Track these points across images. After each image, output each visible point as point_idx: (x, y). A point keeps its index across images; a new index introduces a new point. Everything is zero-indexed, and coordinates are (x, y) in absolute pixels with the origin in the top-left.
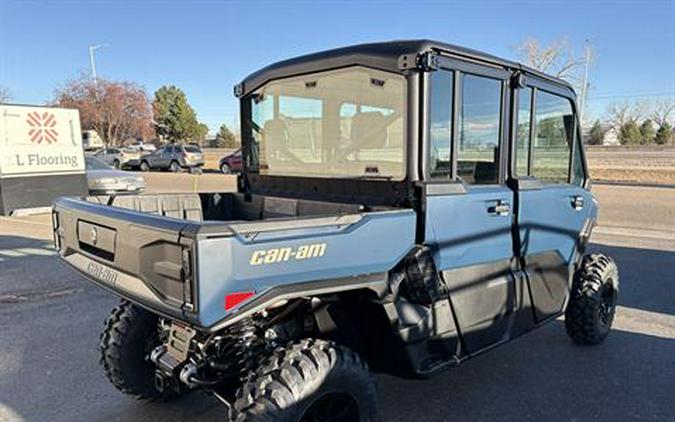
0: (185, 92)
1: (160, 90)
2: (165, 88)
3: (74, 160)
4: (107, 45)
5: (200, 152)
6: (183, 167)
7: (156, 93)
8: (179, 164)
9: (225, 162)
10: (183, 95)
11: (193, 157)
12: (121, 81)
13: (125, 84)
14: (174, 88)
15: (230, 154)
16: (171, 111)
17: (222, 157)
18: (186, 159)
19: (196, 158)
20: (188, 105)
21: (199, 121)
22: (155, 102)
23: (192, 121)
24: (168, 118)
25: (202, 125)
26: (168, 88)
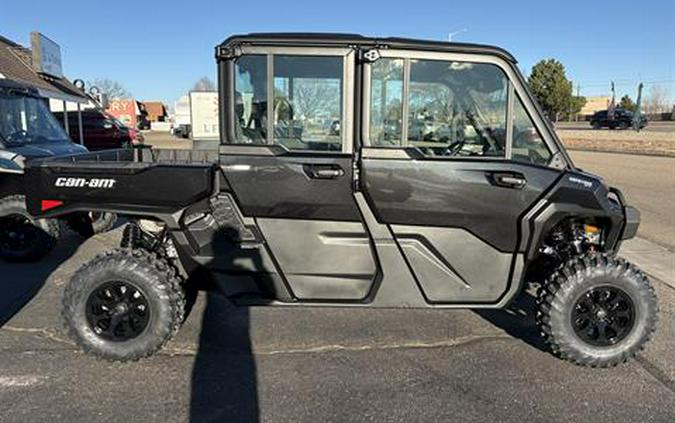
0: (564, 65)
1: (539, 65)
2: (543, 62)
7: (534, 68)
10: (561, 68)
14: (553, 61)
20: (564, 78)
21: (574, 93)
22: (532, 76)
23: (566, 94)
24: (542, 91)
25: (578, 98)
26: (547, 61)
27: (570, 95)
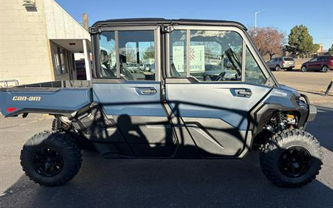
0: (308, 28)
1: (294, 28)
2: (297, 26)
3: (200, 67)
4: (264, 10)
5: (293, 60)
6: (282, 69)
7: (291, 30)
8: (280, 67)
9: (304, 65)
10: (306, 29)
11: (288, 63)
12: (266, 27)
13: (268, 28)
14: (302, 26)
15: (307, 61)
16: (298, 38)
17: (303, 63)
18: (284, 64)
19: (290, 64)
20: (309, 35)
21: (314, 43)
22: (290, 34)
23: (310, 43)
24: (296, 42)
25: (316, 45)
26: (299, 26)
27: (312, 44)
